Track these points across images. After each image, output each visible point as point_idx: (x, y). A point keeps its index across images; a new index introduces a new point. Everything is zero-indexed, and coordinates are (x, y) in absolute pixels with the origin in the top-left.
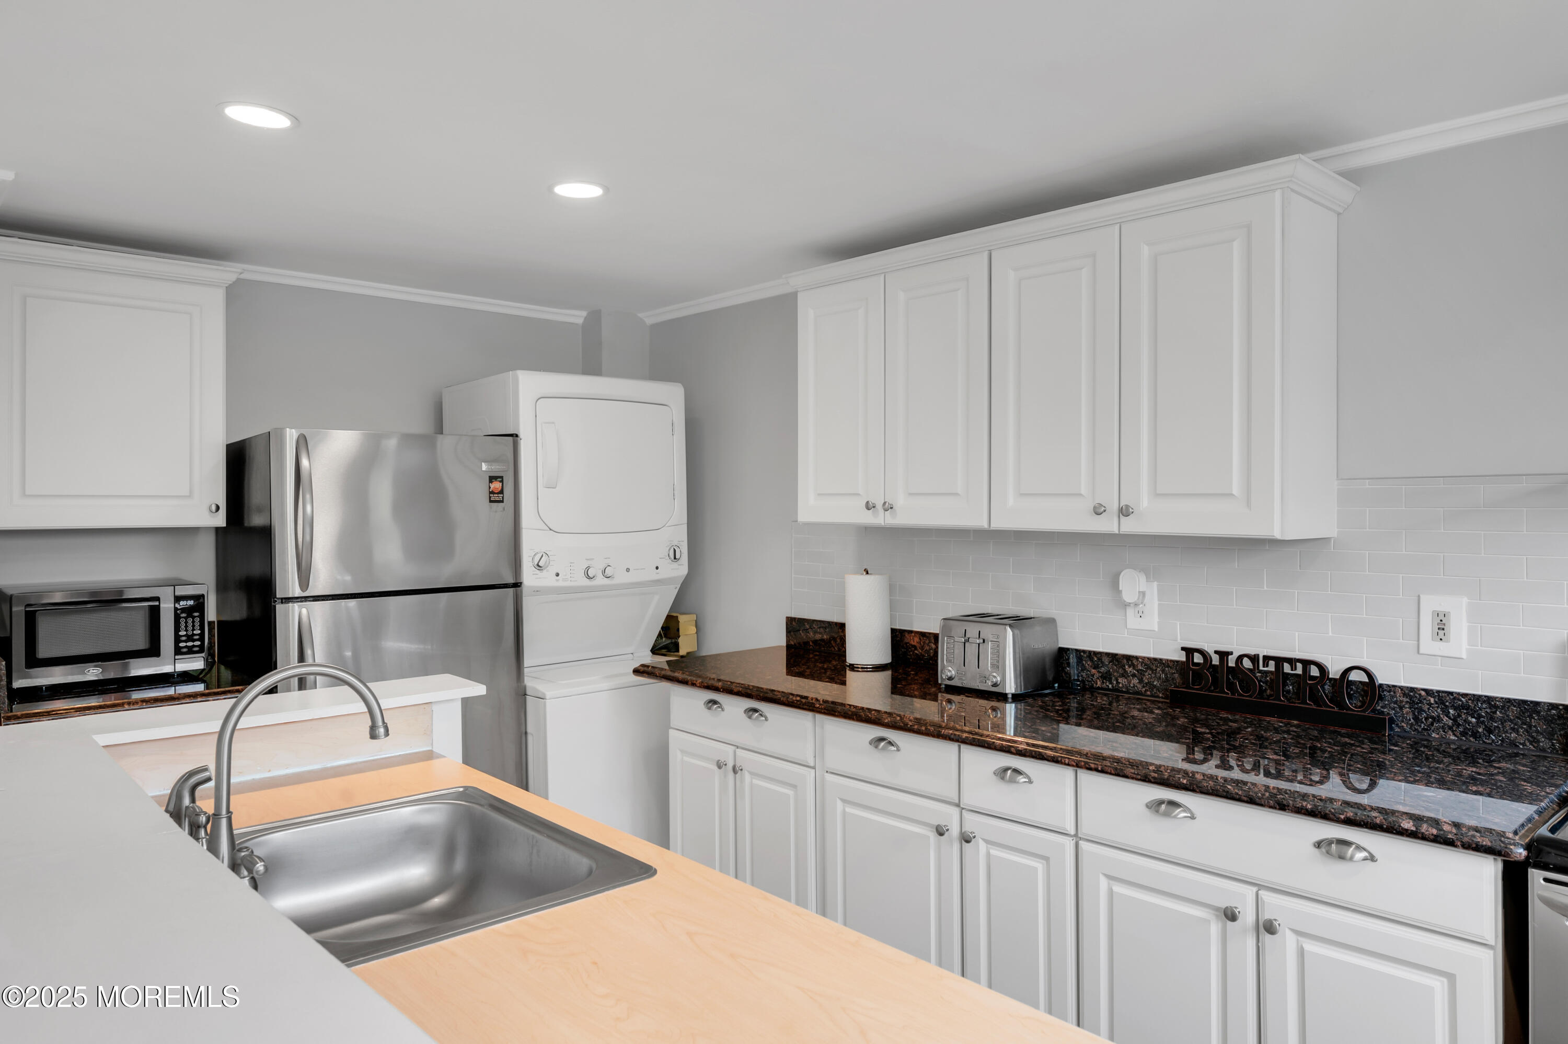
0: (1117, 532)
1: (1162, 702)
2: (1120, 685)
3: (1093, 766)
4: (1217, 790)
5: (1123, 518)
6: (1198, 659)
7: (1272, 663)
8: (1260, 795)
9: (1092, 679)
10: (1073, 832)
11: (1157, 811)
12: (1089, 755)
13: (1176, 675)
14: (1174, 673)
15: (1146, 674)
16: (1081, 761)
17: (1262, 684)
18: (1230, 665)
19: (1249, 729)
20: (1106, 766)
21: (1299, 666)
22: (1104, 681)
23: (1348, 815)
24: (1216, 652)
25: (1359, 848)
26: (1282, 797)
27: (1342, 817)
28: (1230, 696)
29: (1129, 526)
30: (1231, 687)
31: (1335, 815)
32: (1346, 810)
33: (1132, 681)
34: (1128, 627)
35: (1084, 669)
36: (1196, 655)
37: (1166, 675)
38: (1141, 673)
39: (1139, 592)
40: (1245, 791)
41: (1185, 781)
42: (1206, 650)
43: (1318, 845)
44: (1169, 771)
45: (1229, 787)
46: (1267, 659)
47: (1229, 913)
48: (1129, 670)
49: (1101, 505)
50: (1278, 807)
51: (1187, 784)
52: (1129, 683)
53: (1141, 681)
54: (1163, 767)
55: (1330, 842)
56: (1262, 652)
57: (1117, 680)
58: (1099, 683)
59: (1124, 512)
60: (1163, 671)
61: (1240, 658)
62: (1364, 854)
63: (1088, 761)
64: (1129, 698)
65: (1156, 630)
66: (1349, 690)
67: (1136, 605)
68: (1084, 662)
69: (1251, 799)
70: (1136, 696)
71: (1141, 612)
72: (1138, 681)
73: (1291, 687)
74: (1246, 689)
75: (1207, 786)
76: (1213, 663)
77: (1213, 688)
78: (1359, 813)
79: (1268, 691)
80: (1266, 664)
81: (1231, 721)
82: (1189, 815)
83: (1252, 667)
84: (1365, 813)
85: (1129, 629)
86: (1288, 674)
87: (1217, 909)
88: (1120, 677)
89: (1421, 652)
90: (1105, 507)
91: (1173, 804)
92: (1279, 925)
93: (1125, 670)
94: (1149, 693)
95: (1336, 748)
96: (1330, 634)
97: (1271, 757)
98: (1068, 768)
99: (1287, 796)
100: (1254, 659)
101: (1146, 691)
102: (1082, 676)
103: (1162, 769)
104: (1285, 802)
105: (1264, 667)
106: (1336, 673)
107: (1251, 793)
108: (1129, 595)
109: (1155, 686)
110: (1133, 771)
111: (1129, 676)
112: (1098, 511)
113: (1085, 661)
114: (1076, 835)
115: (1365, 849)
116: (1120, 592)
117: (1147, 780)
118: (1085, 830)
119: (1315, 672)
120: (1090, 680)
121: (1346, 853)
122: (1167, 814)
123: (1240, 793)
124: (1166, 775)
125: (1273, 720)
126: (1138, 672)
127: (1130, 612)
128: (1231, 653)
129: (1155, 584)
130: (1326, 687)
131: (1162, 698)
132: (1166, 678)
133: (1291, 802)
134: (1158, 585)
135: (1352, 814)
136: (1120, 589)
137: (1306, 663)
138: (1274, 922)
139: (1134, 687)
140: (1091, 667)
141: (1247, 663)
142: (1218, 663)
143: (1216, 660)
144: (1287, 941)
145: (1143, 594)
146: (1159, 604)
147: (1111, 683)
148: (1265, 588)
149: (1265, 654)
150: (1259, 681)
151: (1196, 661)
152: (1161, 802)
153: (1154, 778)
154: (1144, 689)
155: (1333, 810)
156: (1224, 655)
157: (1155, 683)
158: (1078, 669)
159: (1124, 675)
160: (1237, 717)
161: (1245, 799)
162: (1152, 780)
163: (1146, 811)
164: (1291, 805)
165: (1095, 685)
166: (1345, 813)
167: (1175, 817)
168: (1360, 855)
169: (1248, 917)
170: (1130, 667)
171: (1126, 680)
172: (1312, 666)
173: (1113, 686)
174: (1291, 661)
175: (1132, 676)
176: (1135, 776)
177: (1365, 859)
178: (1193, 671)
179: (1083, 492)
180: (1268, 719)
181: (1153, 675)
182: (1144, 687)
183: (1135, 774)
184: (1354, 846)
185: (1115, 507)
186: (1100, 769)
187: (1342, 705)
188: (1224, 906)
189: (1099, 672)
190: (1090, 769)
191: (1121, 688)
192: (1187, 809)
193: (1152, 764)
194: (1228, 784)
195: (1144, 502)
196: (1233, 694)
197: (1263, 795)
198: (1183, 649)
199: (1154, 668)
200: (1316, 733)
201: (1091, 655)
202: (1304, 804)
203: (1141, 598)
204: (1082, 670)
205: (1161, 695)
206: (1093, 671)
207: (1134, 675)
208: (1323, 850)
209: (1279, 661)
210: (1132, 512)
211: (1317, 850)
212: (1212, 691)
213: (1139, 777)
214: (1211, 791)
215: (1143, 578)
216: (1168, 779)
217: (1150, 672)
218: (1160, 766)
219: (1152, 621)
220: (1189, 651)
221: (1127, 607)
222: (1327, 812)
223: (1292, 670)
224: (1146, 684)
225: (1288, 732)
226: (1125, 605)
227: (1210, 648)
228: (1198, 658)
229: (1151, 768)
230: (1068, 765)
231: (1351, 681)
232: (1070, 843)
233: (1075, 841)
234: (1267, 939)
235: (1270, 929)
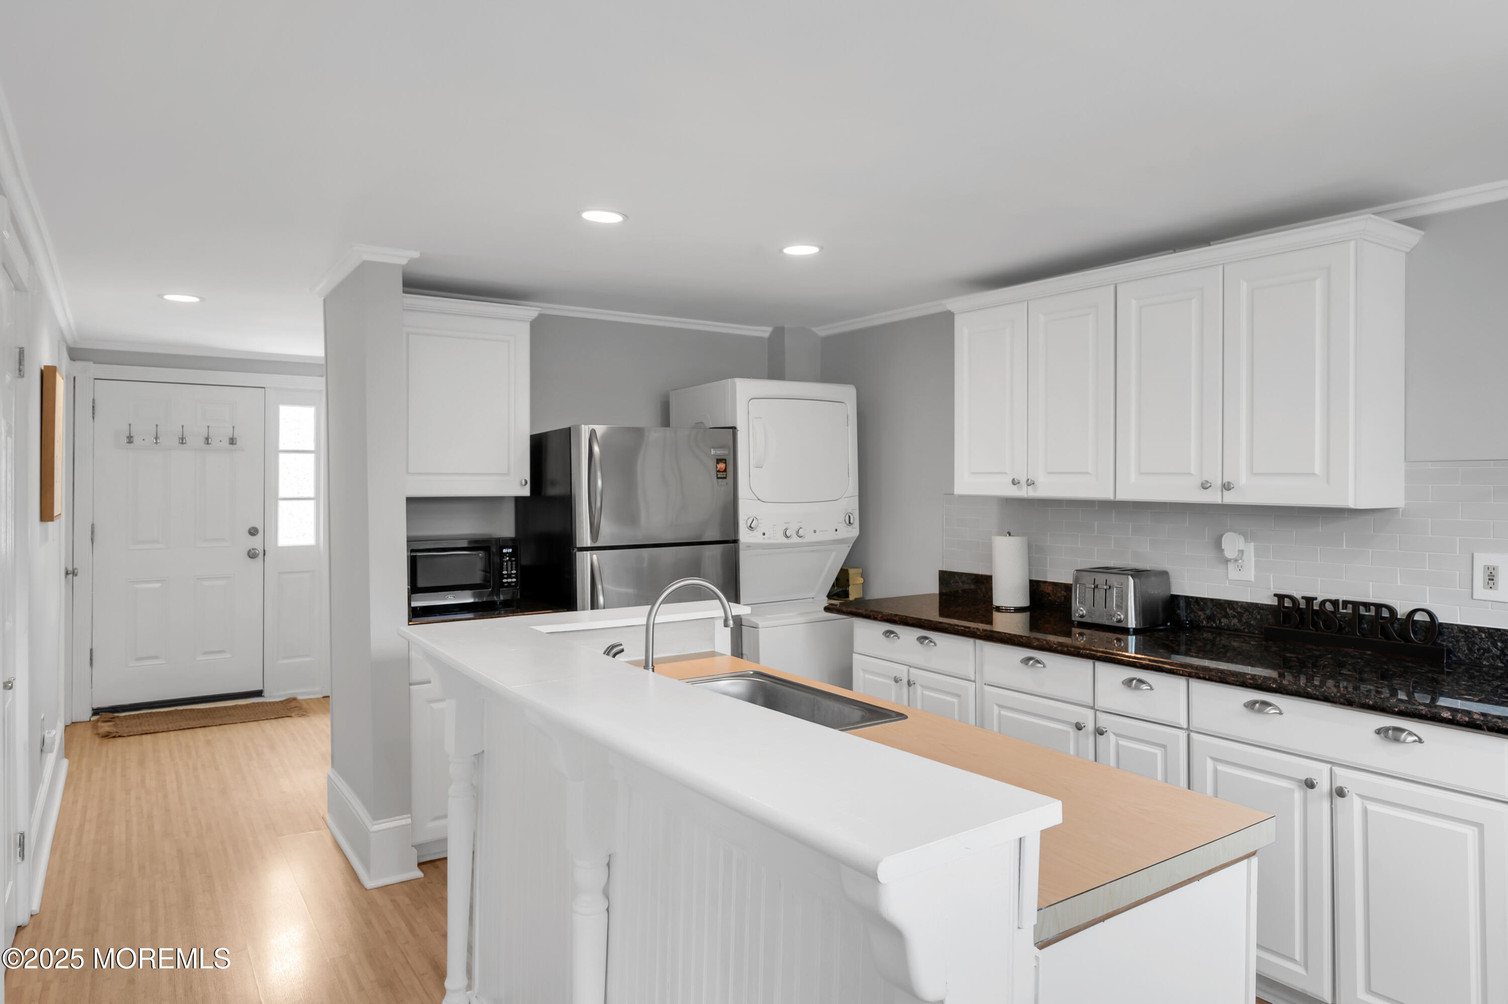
0: (1220, 503)
1: (1258, 638)
2: (1223, 624)
3: (1201, 675)
4: (1299, 692)
5: (1225, 492)
6: (1287, 603)
7: (1350, 606)
8: (1333, 695)
9: (1199, 619)
10: (1185, 726)
11: (1253, 709)
12: (1199, 668)
13: (1270, 616)
14: (1268, 615)
15: (1245, 615)
16: (1193, 672)
17: (1341, 623)
18: (1315, 608)
19: (1329, 656)
20: (1212, 675)
21: (1372, 608)
22: (1209, 621)
23: (1401, 708)
24: (1303, 598)
25: (1411, 734)
26: (1350, 696)
27: (1396, 710)
28: (1314, 632)
29: (1231, 498)
30: (1315, 625)
31: (1390, 709)
32: (1400, 705)
33: (1233, 621)
34: (1230, 577)
35: (1192, 611)
36: (1286, 599)
37: (1261, 616)
38: (1240, 616)
39: (1239, 550)
40: (1321, 692)
41: (1274, 686)
42: (1295, 596)
43: (1378, 732)
44: (1262, 679)
45: (1309, 689)
46: (1346, 603)
47: (1309, 782)
48: (1230, 612)
49: (1207, 482)
50: (1347, 704)
51: (1276, 688)
52: (1230, 622)
53: (1240, 621)
54: (1257, 676)
55: (1387, 729)
56: (1342, 597)
57: (1220, 620)
58: (1205, 623)
59: (1227, 487)
60: (1259, 613)
61: (1323, 602)
62: (1416, 738)
63: (1198, 672)
64: (1230, 634)
65: (1253, 580)
66: (1414, 628)
67: (1236, 560)
68: (1192, 606)
69: (1326, 698)
70: (1235, 633)
71: (1240, 566)
72: (1237, 621)
73: (1366, 626)
74: (1328, 627)
75: (1292, 689)
76: (1301, 607)
77: (1300, 627)
78: (1409, 706)
79: (1347, 629)
80: (1345, 607)
81: (1315, 650)
82: (1278, 712)
83: (1333, 610)
84: (1414, 707)
85: (1230, 580)
86: (1364, 615)
87: (1299, 781)
88: (1222, 617)
89: (1474, 597)
90: (1210, 483)
91: (1265, 704)
92: (1348, 791)
93: (1227, 612)
94: (1246, 630)
95: (1399, 669)
96: (1399, 584)
97: (1345, 672)
98: (1181, 679)
99: (1354, 695)
100: (1335, 603)
101: (1244, 629)
102: (1190, 617)
103: (1257, 677)
104: (1352, 700)
105: (1343, 609)
106: (1403, 615)
107: (1326, 694)
108: (1229, 553)
109: (1252, 625)
110: (1233, 679)
111: (1230, 617)
112: (1205, 486)
113: (1193, 605)
114: (1188, 729)
115: (1416, 735)
116: (1222, 550)
117: (1245, 685)
118: (1195, 725)
119: (1385, 614)
120: (1197, 620)
121: (1400, 737)
122: (1260, 711)
123: (1318, 693)
124: (1260, 682)
125: (1350, 650)
126: (1238, 614)
127: (1231, 566)
128: (1316, 599)
129: (1252, 544)
130: (1395, 625)
131: (1258, 634)
132: (1262, 618)
133: (1357, 700)
134: (1254, 546)
135: (1404, 708)
136: (1223, 548)
137: (1379, 607)
138: (1344, 788)
139: (1234, 625)
140: (1198, 609)
141: (1329, 607)
142: (1304, 607)
143: (1303, 605)
144: (1355, 802)
145: (1242, 552)
146: (1255, 560)
147: (1215, 622)
148: (1345, 547)
149: (1345, 599)
150: (1340, 621)
151: (1286, 605)
152: (1255, 702)
153: (1251, 684)
154: (1243, 627)
155: (1389, 705)
156: (1309, 600)
157: (1252, 623)
158: (1186, 612)
159: (1226, 616)
160: (1321, 648)
161: (1322, 698)
162: (1249, 686)
163: (1244, 709)
164: (1357, 702)
165: (1201, 624)
166: (1398, 707)
167: (1267, 713)
168: (1411, 739)
169: (1324, 785)
170: (1230, 609)
171: (1227, 620)
172: (1383, 609)
173: (1216, 625)
174: (1367, 605)
175: (1232, 617)
176: (1235, 682)
177: (1415, 741)
178: (1284, 613)
179: (1192, 472)
180: (1346, 650)
181: (1250, 616)
182: (1242, 625)
183: (1234, 681)
184: (1407, 732)
185: (1219, 482)
186: (1207, 677)
187: (1407, 639)
188: (1304, 778)
189: (1205, 614)
190: (1199, 678)
191: (1223, 626)
192: (1277, 708)
193: (1248, 674)
194: (1308, 688)
195: (1242, 479)
196: (1316, 630)
197: (1335, 695)
198: (1275, 595)
199: (1251, 610)
200: (1385, 660)
201: (1197, 600)
202: (1367, 701)
203: (1240, 555)
204: (1190, 613)
205: (1257, 632)
206: (1200, 613)
207: (1234, 617)
208: (1382, 735)
209: (1356, 605)
210: (1233, 488)
211: (1377, 735)
212: (1300, 629)
213: (1238, 683)
214: (1295, 693)
215: (1241, 539)
216: (1261, 684)
217: (1248, 614)
218: (1255, 675)
219: (1249, 572)
220: (1281, 597)
221: (1229, 562)
222: (1385, 706)
223: (1366, 612)
224: (1245, 623)
225: (1361, 658)
226: (1227, 561)
227: (1298, 594)
228: (1289, 603)
229: (1248, 677)
230: (1182, 675)
231: (1416, 621)
232: (1183, 735)
233: (1187, 733)
234: (1339, 801)
235: (1341, 793)
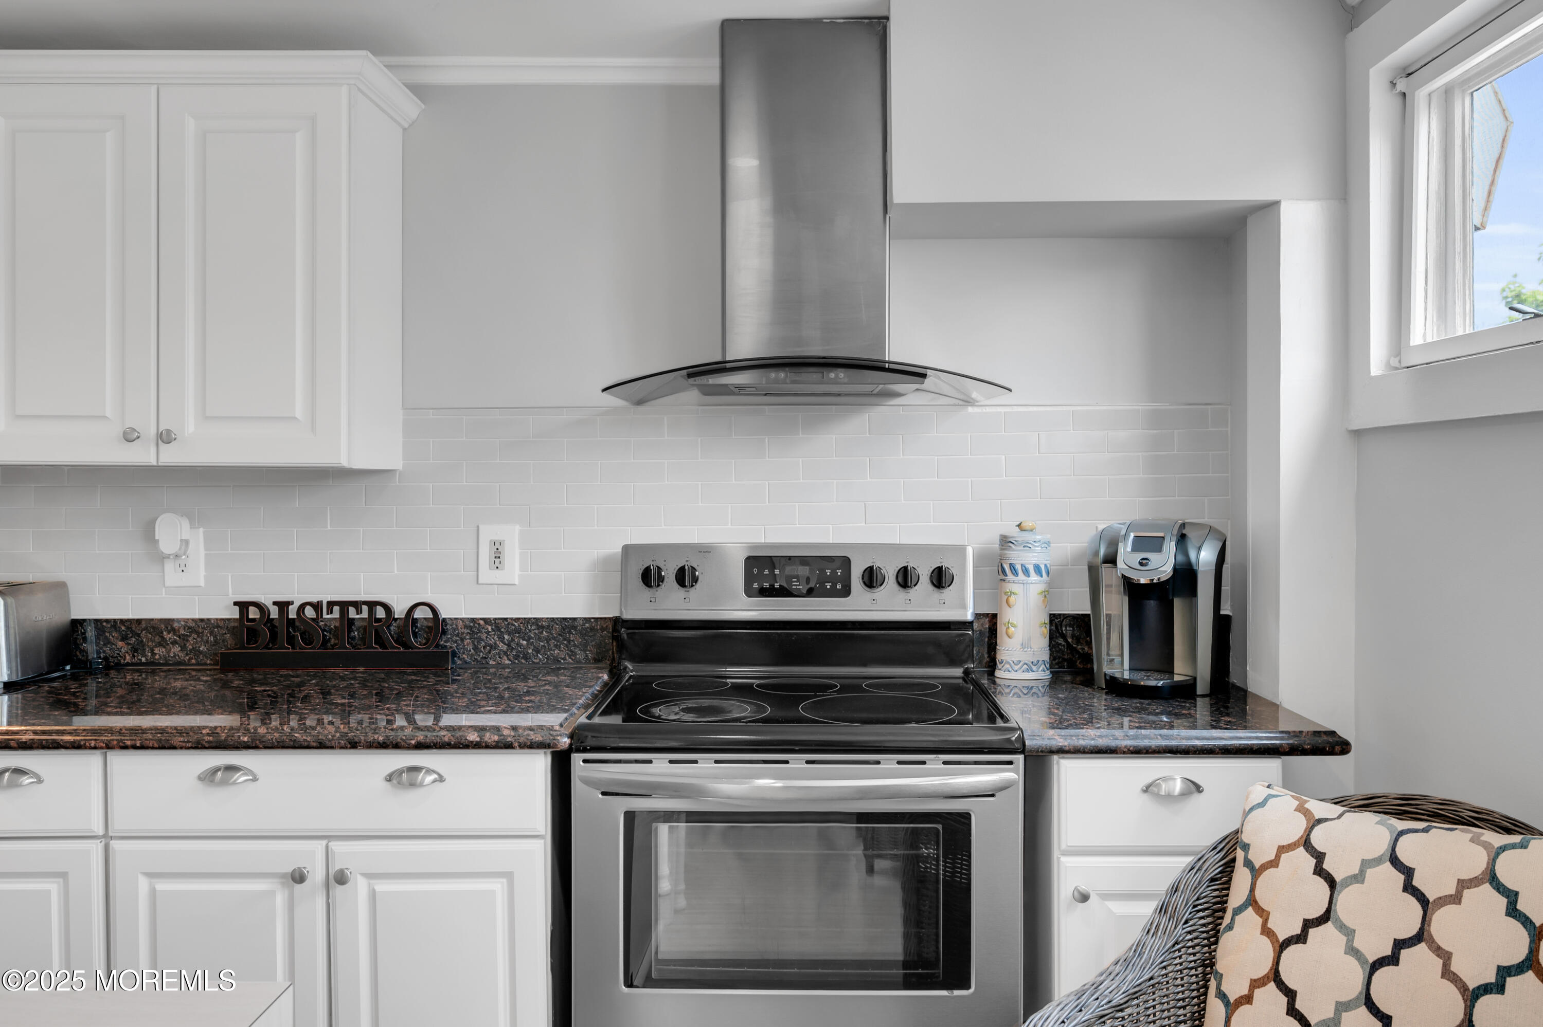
0: (155, 464)
1: (210, 670)
2: (157, 657)
3: (129, 743)
4: (283, 741)
5: (163, 447)
6: (253, 613)
7: (336, 609)
8: (330, 736)
9: (118, 654)
10: (101, 832)
11: (212, 781)
12: (124, 731)
13: (228, 636)
14: (225, 634)
15: (190, 639)
16: (113, 740)
17: (325, 633)
18: (290, 616)
19: (314, 681)
20: (146, 740)
21: (365, 608)
22: (136, 654)
23: (419, 739)
24: (275, 603)
25: (429, 771)
26: (353, 734)
27: (413, 742)
28: (291, 650)
29: (171, 456)
30: (291, 640)
31: (406, 742)
32: (417, 734)
33: (172, 650)
34: (166, 585)
35: (108, 642)
36: (251, 609)
37: (215, 637)
38: (184, 638)
39: (181, 540)
40: (314, 736)
41: (246, 739)
42: (263, 602)
43: (389, 778)
44: (226, 731)
45: (296, 735)
46: (331, 604)
47: (297, 875)
48: (168, 636)
49: (134, 430)
50: (349, 746)
51: (248, 742)
52: (169, 652)
53: (183, 648)
54: (219, 729)
55: (400, 772)
56: (326, 598)
57: (152, 651)
58: (128, 658)
59: (165, 438)
60: (211, 633)
61: (302, 607)
62: (435, 776)
63: (123, 738)
64: (169, 670)
65: (202, 584)
66: (414, 628)
67: (177, 556)
68: (107, 634)
69: (320, 743)
70: (177, 667)
71: (183, 565)
72: (180, 649)
73: (356, 633)
74: (308, 641)
75: (272, 739)
76: (271, 617)
77: (271, 646)
78: (429, 734)
79: (333, 641)
80: (330, 611)
81: (293, 677)
82: (251, 778)
83: (315, 617)
84: (435, 734)
85: (168, 587)
86: (354, 619)
87: (283, 876)
88: (156, 646)
89: (480, 582)
90: (138, 433)
91: (231, 769)
92: (351, 873)
93: (162, 637)
94: (193, 661)
95: (403, 685)
96: (396, 572)
97: (339, 701)
98: (95, 754)
99: (358, 732)
100: (317, 606)
101: (189, 660)
102: (104, 652)
103: (218, 730)
104: (356, 739)
105: (328, 614)
106: (402, 612)
107: (320, 737)
108: (167, 542)
109: (201, 652)
110: (182, 739)
111: (168, 644)
112: (130, 437)
113: (109, 632)
114: (106, 836)
115: (434, 772)
116: (156, 542)
117: (200, 746)
118: (119, 824)
119: (380, 613)
120: (116, 655)
121: (417, 778)
122: (224, 783)
123: (309, 739)
124: (223, 736)
125: (338, 670)
126: (180, 637)
127: (169, 566)
128: (292, 603)
129: (201, 530)
130: (392, 628)
131: (210, 664)
132: (216, 641)
133: (362, 738)
134: (204, 532)
135: (422, 738)
136: (157, 538)
137: (372, 605)
138: (346, 871)
139: (174, 656)
140: (117, 639)
141: (310, 613)
142: (277, 617)
143: (274, 613)
144: (360, 886)
145: (186, 542)
146: (206, 555)
147: (144, 655)
148: (329, 528)
149: (329, 600)
150: (323, 630)
151: (251, 616)
152: (216, 770)
153: (209, 742)
154: (188, 658)
155: (404, 738)
156: (283, 606)
157: (201, 649)
158: (97, 644)
159: (163, 643)
160: (299, 672)
161: (314, 744)
162: (207, 746)
163: (200, 785)
164: (363, 741)
165: (122, 661)
166: (416, 738)
167: (235, 783)
168: (430, 778)
169: (317, 875)
170: (169, 633)
171: (164, 650)
172: (378, 607)
173: (147, 659)
174: (357, 605)
175: (172, 643)
176: (184, 744)
177: (435, 781)
178: (248, 629)
179: (108, 414)
180: (333, 670)
181: (199, 639)
182: (187, 654)
183: (184, 742)
184: (424, 771)
185: (153, 431)
186: (138, 745)
187: (406, 645)
188: (290, 870)
189: (128, 644)
190: (125, 747)
191: (158, 659)
192: (248, 772)
193: (205, 727)
194: (295, 733)
195: (189, 426)
196: (293, 648)
197: (333, 736)
198: (236, 604)
199: (200, 630)
200: (383, 676)
201: (114, 624)
202: (376, 737)
203: (183, 547)
204: (105, 645)
205: (208, 662)
206: (120, 644)
207: (174, 643)
208: (395, 781)
209: (344, 605)
210: (175, 439)
211: (388, 783)
212: (271, 649)
213: (190, 745)
214: (276, 744)
215: (186, 523)
216: (225, 740)
217: (196, 636)
218: (216, 728)
219: (198, 574)
220: (243, 606)
221: (165, 560)
222: (399, 740)
223: (358, 614)
224: (190, 651)
225: (355, 678)
226: (162, 558)
227: (267, 600)
228: (255, 613)
229: (204, 732)
230: (95, 748)
231: (416, 619)
232: (96, 848)
233: (103, 843)
234: (338, 891)
235: (341, 879)
